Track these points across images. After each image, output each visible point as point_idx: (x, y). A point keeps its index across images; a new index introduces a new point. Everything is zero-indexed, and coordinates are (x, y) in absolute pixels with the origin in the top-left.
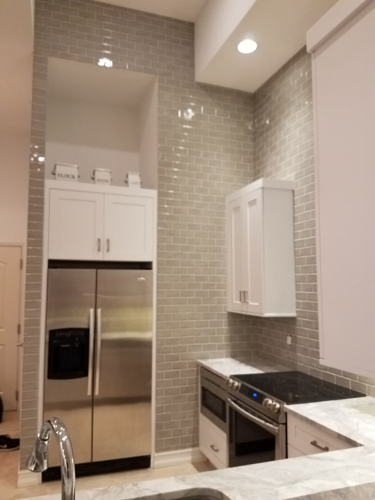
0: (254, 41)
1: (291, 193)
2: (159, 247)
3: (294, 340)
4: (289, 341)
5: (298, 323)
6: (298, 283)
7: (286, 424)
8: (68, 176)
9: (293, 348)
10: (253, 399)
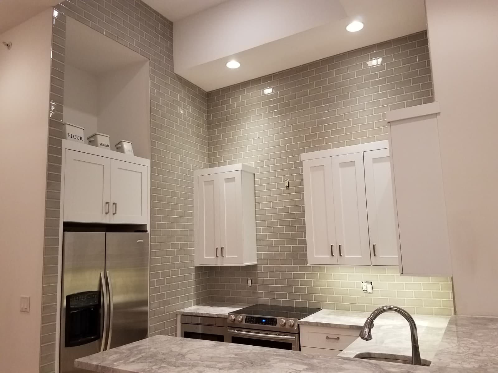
0: (238, 62)
1: (253, 176)
2: (152, 212)
3: (254, 282)
4: (249, 283)
5: (259, 269)
6: (257, 240)
7: (299, 333)
8: (77, 137)
9: (254, 288)
10: (264, 324)
